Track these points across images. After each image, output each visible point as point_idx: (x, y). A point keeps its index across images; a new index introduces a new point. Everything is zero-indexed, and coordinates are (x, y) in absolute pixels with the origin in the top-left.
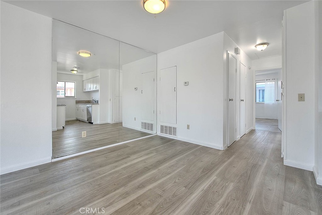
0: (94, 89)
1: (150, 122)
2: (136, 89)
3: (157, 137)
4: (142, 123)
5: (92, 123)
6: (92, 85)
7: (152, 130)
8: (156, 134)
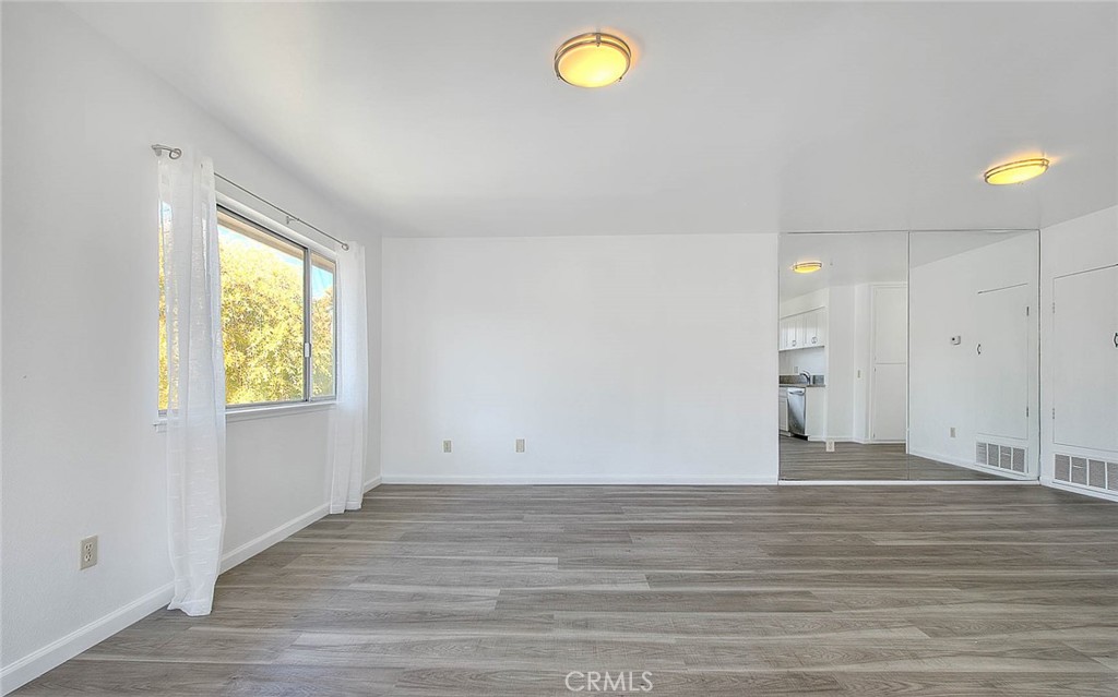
0: (809, 344)
1: (1013, 444)
2: (956, 341)
3: (1040, 489)
4: (982, 446)
5: (806, 438)
6: (800, 332)
7: (1019, 466)
8: (1038, 483)
